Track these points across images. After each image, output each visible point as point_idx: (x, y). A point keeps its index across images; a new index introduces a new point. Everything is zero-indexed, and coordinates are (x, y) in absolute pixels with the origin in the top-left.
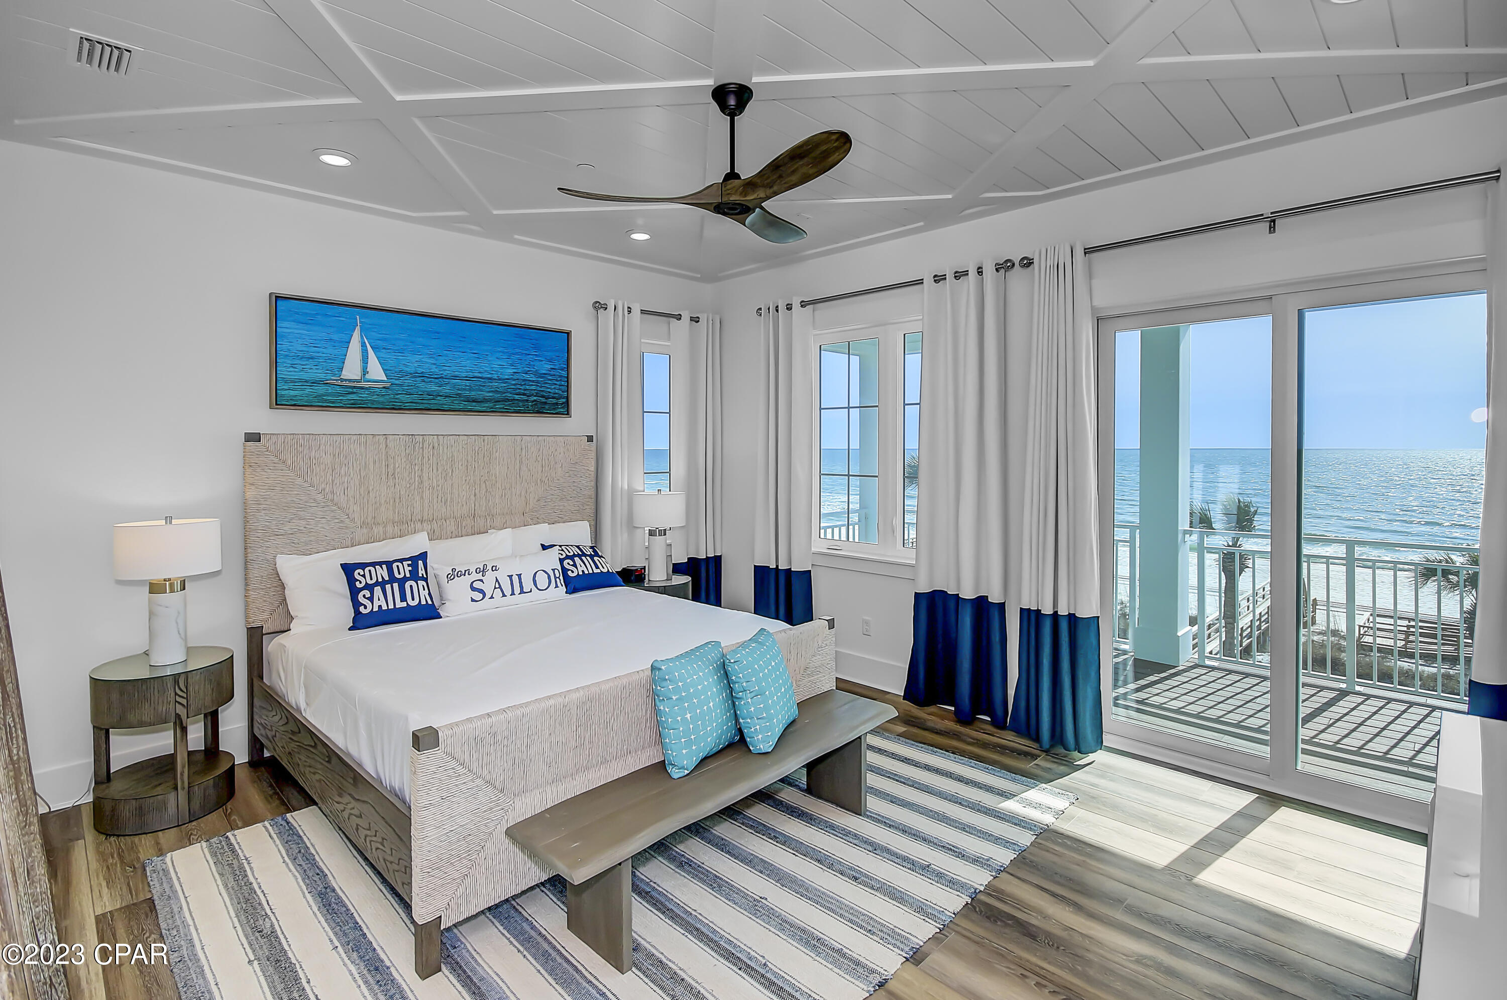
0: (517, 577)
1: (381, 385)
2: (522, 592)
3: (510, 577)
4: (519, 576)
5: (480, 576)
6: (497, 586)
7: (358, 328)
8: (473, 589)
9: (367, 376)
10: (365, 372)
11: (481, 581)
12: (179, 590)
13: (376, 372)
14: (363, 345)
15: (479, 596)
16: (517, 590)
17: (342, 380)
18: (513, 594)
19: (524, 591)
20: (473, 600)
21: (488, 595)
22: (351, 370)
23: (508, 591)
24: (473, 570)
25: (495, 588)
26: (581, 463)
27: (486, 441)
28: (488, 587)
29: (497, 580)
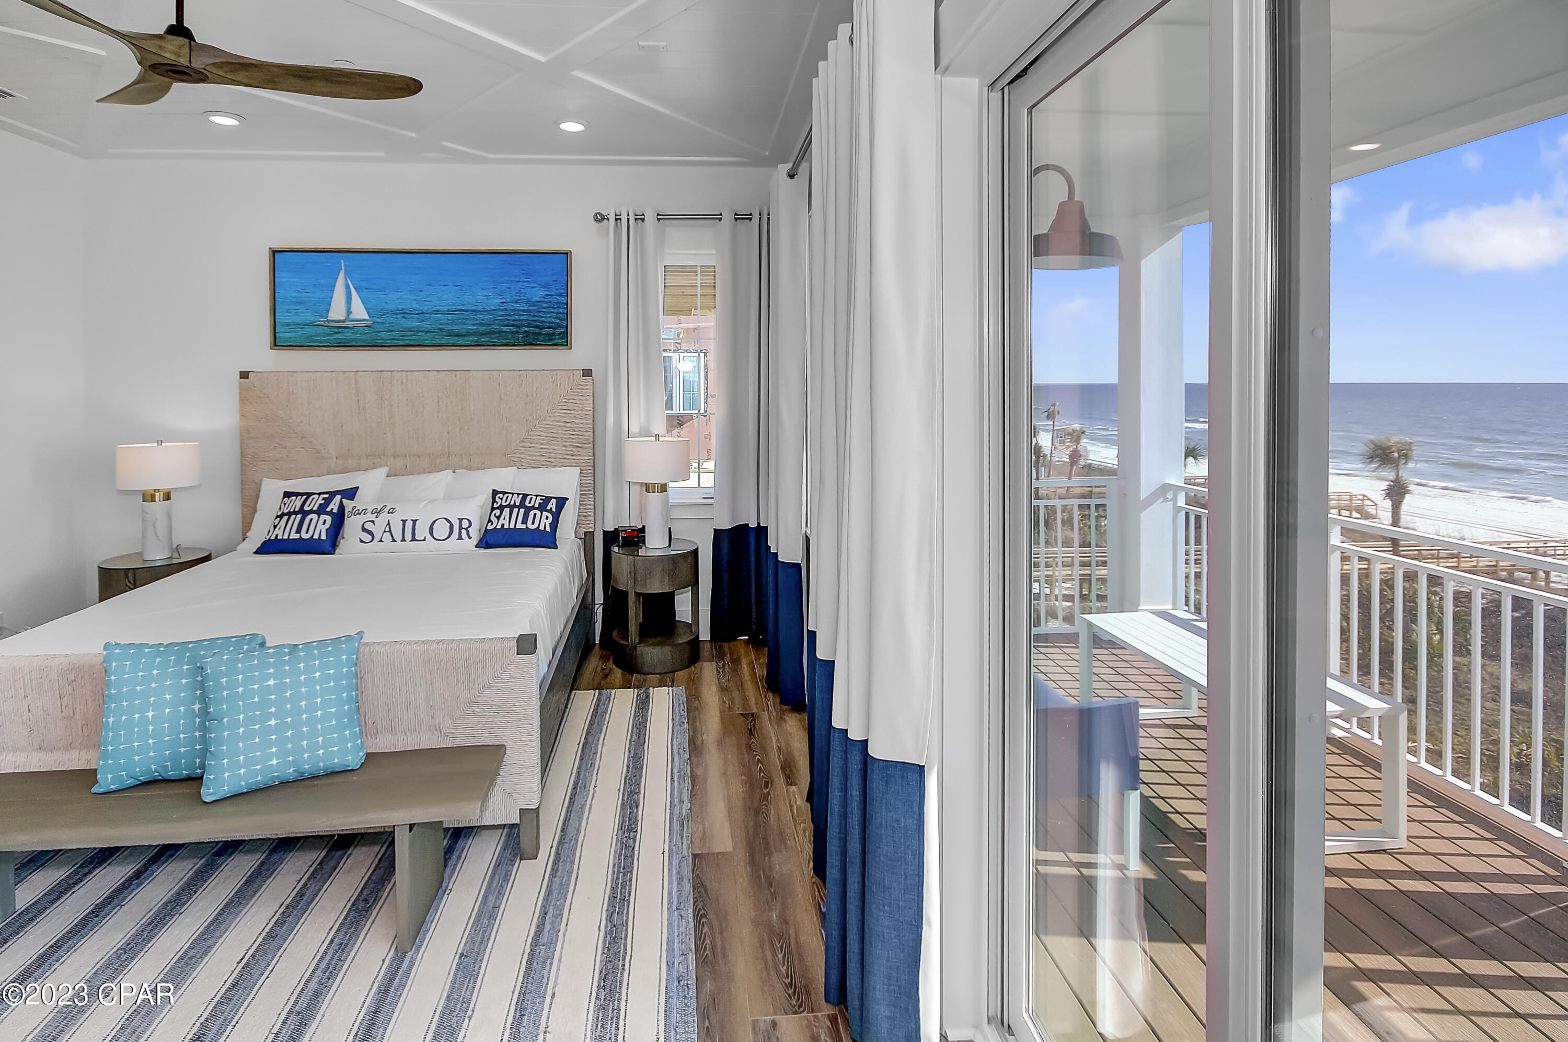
0: (412, 522)
1: (363, 324)
2: (413, 539)
3: (404, 521)
4: (414, 521)
5: (373, 517)
6: (387, 529)
7: (342, 273)
8: (364, 530)
9: (352, 317)
10: (349, 312)
11: (373, 522)
12: (162, 499)
13: (360, 312)
14: (347, 287)
15: (367, 537)
16: (408, 536)
17: (329, 321)
18: (403, 540)
19: (417, 538)
20: (362, 541)
21: (377, 538)
22: (337, 312)
23: (398, 537)
24: (370, 511)
25: (385, 532)
26: (573, 401)
27: (458, 377)
28: (378, 530)
29: (389, 524)
